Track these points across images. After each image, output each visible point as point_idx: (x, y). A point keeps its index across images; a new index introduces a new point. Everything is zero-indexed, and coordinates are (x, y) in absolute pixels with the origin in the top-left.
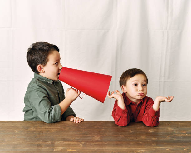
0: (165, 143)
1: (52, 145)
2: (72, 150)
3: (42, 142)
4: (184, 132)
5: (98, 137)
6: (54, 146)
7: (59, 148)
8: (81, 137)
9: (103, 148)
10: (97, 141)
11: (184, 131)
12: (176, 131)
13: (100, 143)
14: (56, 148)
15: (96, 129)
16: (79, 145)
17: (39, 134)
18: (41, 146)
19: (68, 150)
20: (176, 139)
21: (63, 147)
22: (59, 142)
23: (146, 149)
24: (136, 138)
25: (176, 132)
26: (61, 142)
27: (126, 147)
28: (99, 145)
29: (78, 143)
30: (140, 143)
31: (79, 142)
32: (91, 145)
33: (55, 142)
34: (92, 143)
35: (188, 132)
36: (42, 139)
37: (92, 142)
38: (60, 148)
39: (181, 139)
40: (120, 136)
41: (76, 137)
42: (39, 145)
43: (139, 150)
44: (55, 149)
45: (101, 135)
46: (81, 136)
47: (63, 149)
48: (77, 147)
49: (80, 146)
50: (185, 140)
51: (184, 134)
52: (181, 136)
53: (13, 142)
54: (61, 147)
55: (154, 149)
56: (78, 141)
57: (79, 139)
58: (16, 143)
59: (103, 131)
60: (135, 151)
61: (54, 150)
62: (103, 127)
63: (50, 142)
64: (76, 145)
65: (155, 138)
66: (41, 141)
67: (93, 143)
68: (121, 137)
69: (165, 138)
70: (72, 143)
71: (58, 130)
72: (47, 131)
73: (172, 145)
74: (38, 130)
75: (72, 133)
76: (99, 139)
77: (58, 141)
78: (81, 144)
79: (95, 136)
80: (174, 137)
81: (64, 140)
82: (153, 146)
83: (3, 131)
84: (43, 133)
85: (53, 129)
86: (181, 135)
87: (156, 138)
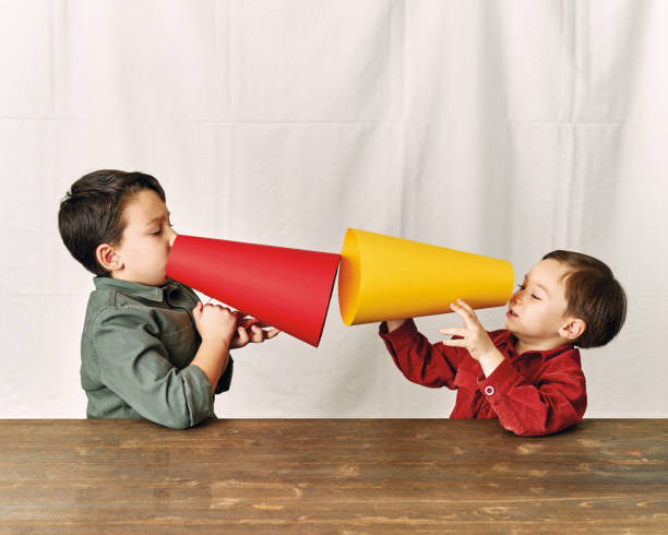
0: (573, 486)
1: (204, 492)
2: (270, 507)
3: (170, 481)
4: (634, 453)
5: (352, 469)
6: (209, 495)
7: (227, 499)
8: (297, 468)
9: (371, 501)
10: (351, 480)
11: (635, 449)
12: (610, 449)
13: (360, 486)
14: (214, 499)
15: (344, 443)
16: (290, 490)
17: (158, 459)
18: (168, 495)
19: (256, 506)
20: (611, 474)
21: (238, 496)
22: (224, 484)
23: (513, 504)
24: (479, 472)
25: (610, 454)
26: (232, 482)
27: (445, 498)
28: (357, 493)
29: (288, 486)
30: (492, 485)
31: (291, 482)
32: (331, 493)
33: (210, 482)
34: (333, 487)
35: (649, 453)
36: (167, 475)
37: (334, 481)
38: (230, 502)
39: (627, 475)
40: (424, 466)
41: (279, 468)
42: (162, 493)
43: (489, 505)
44: (215, 502)
45: (359, 461)
46: (297, 464)
47: (240, 503)
48: (284, 498)
49: (294, 496)
50: (638, 476)
51: (636, 458)
52: (629, 466)
53: (76, 482)
54: (234, 497)
55: (538, 505)
56: (285, 480)
57: (289, 475)
58: (86, 486)
59: (367, 450)
60: (476, 509)
61: (212, 507)
62: (366, 439)
63: (194, 483)
64: (279, 490)
65: (541, 470)
66: (167, 479)
67: (336, 487)
68: (427, 468)
69: (574, 470)
70: (267, 486)
71: (218, 447)
72: (181, 451)
73: (598, 492)
74: (153, 446)
75: (265, 456)
76: (356, 474)
77: (221, 479)
78: (297, 491)
79: (343, 465)
80: (601, 469)
81: (240, 476)
82: (536, 495)
83: (39, 450)
84: (168, 454)
85: (200, 443)
86: (628, 461)
87: (545, 472)
